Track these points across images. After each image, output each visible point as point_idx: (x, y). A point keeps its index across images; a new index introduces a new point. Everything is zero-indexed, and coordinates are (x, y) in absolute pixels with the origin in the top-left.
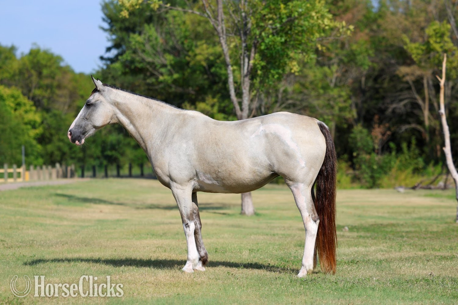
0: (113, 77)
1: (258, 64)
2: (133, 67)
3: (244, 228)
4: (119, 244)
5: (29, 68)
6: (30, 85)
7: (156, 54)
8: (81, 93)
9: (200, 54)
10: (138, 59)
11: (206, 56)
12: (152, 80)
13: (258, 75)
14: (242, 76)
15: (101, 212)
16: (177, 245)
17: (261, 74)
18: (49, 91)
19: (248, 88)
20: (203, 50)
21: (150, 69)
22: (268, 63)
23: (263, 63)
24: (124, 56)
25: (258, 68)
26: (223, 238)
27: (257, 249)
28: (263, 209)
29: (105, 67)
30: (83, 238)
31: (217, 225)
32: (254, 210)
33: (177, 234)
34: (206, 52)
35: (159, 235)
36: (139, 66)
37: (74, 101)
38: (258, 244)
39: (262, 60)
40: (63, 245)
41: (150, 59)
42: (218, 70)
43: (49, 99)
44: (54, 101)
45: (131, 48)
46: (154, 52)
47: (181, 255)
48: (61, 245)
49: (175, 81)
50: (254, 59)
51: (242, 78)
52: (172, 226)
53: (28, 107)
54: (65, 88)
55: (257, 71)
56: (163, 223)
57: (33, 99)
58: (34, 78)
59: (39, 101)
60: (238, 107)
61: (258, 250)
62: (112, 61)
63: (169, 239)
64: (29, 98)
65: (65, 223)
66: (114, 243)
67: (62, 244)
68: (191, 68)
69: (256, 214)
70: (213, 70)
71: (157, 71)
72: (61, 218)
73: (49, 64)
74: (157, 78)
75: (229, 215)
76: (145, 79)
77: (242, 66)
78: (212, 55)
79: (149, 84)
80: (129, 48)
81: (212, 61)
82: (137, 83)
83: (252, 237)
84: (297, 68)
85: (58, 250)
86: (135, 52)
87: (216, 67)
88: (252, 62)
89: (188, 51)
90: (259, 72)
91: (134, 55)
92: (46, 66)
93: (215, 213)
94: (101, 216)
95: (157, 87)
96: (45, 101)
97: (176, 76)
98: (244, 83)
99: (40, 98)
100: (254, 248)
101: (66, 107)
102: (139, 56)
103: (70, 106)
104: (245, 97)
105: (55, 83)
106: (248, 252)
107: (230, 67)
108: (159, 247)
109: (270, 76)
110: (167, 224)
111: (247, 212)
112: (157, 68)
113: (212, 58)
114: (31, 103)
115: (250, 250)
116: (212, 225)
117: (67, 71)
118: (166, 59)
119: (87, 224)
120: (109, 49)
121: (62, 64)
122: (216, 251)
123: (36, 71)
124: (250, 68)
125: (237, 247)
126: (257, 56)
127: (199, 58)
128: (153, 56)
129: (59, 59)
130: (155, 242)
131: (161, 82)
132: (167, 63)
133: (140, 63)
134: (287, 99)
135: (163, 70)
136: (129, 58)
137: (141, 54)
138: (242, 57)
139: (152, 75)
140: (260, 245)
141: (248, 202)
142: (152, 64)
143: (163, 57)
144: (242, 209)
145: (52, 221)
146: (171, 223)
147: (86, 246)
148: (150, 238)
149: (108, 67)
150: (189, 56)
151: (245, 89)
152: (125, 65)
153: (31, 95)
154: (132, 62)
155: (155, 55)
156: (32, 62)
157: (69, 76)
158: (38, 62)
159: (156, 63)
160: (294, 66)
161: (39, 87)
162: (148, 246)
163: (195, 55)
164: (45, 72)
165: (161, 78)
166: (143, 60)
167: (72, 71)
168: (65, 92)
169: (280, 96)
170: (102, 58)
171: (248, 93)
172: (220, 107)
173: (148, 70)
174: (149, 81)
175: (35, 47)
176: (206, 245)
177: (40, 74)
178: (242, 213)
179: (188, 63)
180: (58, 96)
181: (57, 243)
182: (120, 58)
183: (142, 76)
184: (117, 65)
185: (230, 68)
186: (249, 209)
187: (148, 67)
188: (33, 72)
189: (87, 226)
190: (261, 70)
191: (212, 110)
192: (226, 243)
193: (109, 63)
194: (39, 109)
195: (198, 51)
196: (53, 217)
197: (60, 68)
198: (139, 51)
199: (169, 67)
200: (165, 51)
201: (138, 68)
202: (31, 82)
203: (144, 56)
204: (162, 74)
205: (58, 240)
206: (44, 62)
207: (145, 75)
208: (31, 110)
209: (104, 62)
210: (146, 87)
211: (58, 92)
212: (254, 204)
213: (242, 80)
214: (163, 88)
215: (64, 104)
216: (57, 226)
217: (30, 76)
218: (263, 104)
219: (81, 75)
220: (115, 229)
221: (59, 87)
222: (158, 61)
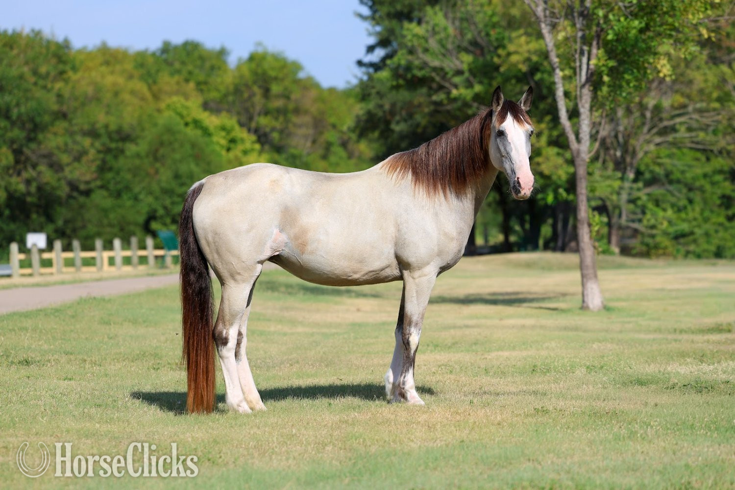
0: (378, 93)
1: (604, 65)
2: (409, 76)
3: (585, 331)
4: (381, 362)
5: (250, 83)
6: (251, 110)
7: (446, 54)
8: (332, 120)
9: (516, 52)
10: (417, 63)
11: (526, 55)
12: (440, 97)
13: (603, 83)
14: (579, 85)
15: (358, 310)
16: (473, 362)
17: (609, 81)
18: (281, 119)
19: (587, 106)
20: (520, 46)
21: (438, 79)
22: (621, 62)
23: (612, 63)
24: (395, 59)
25: (603, 71)
26: (547, 348)
27: (599, 366)
28: (619, 300)
29: (365, 78)
30: (324, 353)
31: (542, 327)
32: (602, 302)
33: (475, 344)
34: (525, 48)
35: (446, 345)
36: (419, 74)
37: (321, 133)
38: (603, 357)
39: (610, 58)
40: (292, 365)
41: (436, 63)
42: (546, 76)
43: (281, 132)
44: (289, 135)
45: (406, 46)
46: (443, 51)
47: (476, 378)
48: (288, 365)
49: (477, 97)
50: (597, 58)
51: (578, 89)
52: (467, 331)
53: (248, 145)
54: (306, 112)
55: (601, 77)
56: (454, 327)
57: (256, 131)
58: (258, 99)
59: (265, 135)
60: (572, 137)
61: (602, 367)
62: (377, 67)
63: (462, 351)
64: (249, 130)
65: (300, 329)
66: (373, 360)
67: (290, 364)
68: (502, 75)
69: (606, 308)
70: (538, 76)
71: (449, 81)
72: (293, 322)
73: (281, 75)
74: (449, 93)
75: (563, 311)
76: (430, 96)
77: (578, 70)
78: (536, 52)
79: (436, 103)
80: (402, 45)
81: (537, 63)
82: (416, 102)
83: (594, 346)
84: (668, 70)
85: (281, 374)
86: (411, 52)
87: (543, 72)
88: (593, 62)
89: (497, 48)
90: (606, 79)
91: (410, 57)
92: (276, 79)
93: (541, 308)
94: (358, 317)
95: (449, 107)
96: (275, 136)
97: (478, 88)
98: (581, 97)
99: (268, 130)
100: (596, 363)
101: (309, 144)
102: (418, 58)
103: (314, 142)
104: (583, 120)
105: (291, 106)
106: (584, 370)
107: (558, 71)
108: (443, 365)
109: (624, 84)
110: (460, 327)
111: (591, 306)
112: (449, 76)
113: (535, 58)
114: (254, 138)
115: (588, 368)
116: (533, 327)
117: (309, 85)
118: (462, 62)
119: (334, 331)
120: (371, 49)
121: (301, 75)
122: (534, 370)
123: (260, 87)
124: (590, 72)
125: (568, 362)
126: (601, 52)
127: (514, 58)
128: (440, 57)
129: (297, 67)
130: (438, 357)
131: (455, 100)
132: (465, 67)
133: (421, 69)
134: (661, 120)
135: (457, 80)
136: (403, 62)
137: (421, 55)
138: (577, 56)
139: (441, 88)
140: (605, 359)
141: (592, 289)
142: (440, 70)
143: (458, 58)
144: (583, 301)
145: (280, 327)
146: (467, 326)
147: (327, 366)
148: (431, 351)
149: (371, 78)
150: (499, 56)
151: (583, 107)
152: (396, 73)
153: (253, 125)
154: (408, 68)
155: (444, 55)
156: (255, 73)
157: (313, 93)
158: (264, 73)
159: (447, 69)
160: (663, 66)
161: (267, 113)
162: (426, 364)
163: (509, 54)
164: (275, 89)
165: (455, 92)
166: (424, 65)
167: (317, 86)
168: (307, 119)
169: (648, 115)
170: (360, 63)
171: (588, 113)
172: (550, 136)
173: (432, 80)
174: (435, 98)
175: (260, 50)
176: (520, 360)
177: (266, 92)
178: (584, 307)
179: (497, 68)
180: (295, 125)
181: (282, 363)
182: (388, 62)
183: (424, 90)
184: (384, 74)
185: (559, 74)
186: (595, 300)
187: (434, 74)
188: (256, 89)
189: (333, 334)
190: (608, 75)
191: (538, 142)
192: (550, 357)
193: (371, 70)
194: (267, 147)
195: (511, 48)
196: (281, 321)
197: (297, 82)
198: (420, 50)
199: (467, 75)
200: (460, 49)
201: (417, 77)
202: (253, 106)
203: (427, 58)
204: (456, 86)
205: (285, 358)
206: (273, 74)
207: (430, 88)
208: (252, 150)
209: (364, 69)
210: (432, 108)
211: (295, 119)
212: (602, 292)
213: (578, 93)
214: (459, 109)
215: (306, 137)
216: (285, 334)
217: (253, 95)
218: (621, 128)
219: (332, 90)
220: (377, 337)
221: (297, 111)
222: (450, 64)
